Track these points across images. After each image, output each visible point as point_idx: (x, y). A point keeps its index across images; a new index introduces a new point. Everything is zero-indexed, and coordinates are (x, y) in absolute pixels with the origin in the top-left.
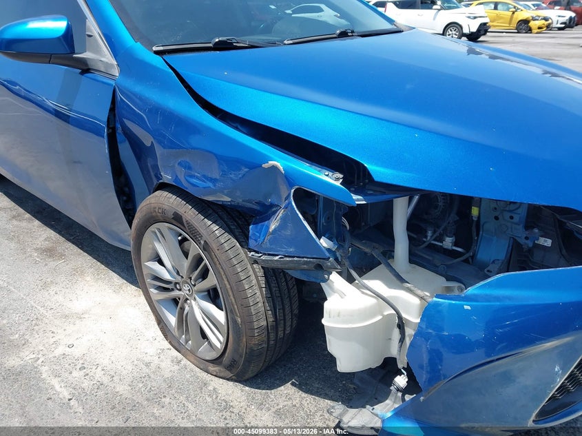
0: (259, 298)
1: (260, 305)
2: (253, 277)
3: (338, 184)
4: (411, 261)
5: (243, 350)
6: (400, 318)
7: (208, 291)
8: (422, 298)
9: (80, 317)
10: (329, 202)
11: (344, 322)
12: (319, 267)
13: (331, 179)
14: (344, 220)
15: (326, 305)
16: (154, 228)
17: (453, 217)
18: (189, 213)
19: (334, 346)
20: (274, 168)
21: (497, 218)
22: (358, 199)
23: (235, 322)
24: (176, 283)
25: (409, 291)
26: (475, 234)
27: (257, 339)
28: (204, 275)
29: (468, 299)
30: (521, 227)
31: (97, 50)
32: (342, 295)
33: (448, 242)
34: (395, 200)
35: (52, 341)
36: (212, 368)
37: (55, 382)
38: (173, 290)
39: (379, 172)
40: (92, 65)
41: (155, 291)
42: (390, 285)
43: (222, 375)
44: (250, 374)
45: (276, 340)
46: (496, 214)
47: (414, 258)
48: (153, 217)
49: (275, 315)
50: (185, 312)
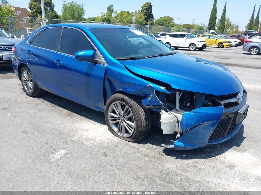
0: (144, 118)
1: (144, 120)
2: (142, 113)
3: (165, 89)
4: (180, 109)
5: (139, 132)
6: (178, 120)
7: (128, 118)
8: (182, 115)
9: (87, 130)
10: (162, 92)
11: (165, 120)
12: (160, 108)
13: (162, 88)
14: (165, 98)
15: (161, 117)
16: (114, 103)
17: (190, 99)
18: (126, 98)
19: (163, 127)
20: (150, 86)
21: (199, 98)
22: (169, 93)
23: (137, 124)
24: (119, 118)
25: (180, 114)
26: (194, 102)
27: (143, 128)
28: (129, 113)
29: (192, 112)
30: (204, 100)
31: (100, 58)
32: (165, 114)
33: (188, 105)
34: (176, 93)
35: (82, 135)
36: (128, 140)
37: (87, 143)
38: (117, 120)
39: (174, 87)
40: (98, 62)
41: (111, 121)
42: (175, 113)
43: (131, 141)
44: (139, 140)
45: (147, 130)
46: (199, 97)
47: (181, 108)
48: (115, 100)
49: (147, 122)
50: (121, 125)
